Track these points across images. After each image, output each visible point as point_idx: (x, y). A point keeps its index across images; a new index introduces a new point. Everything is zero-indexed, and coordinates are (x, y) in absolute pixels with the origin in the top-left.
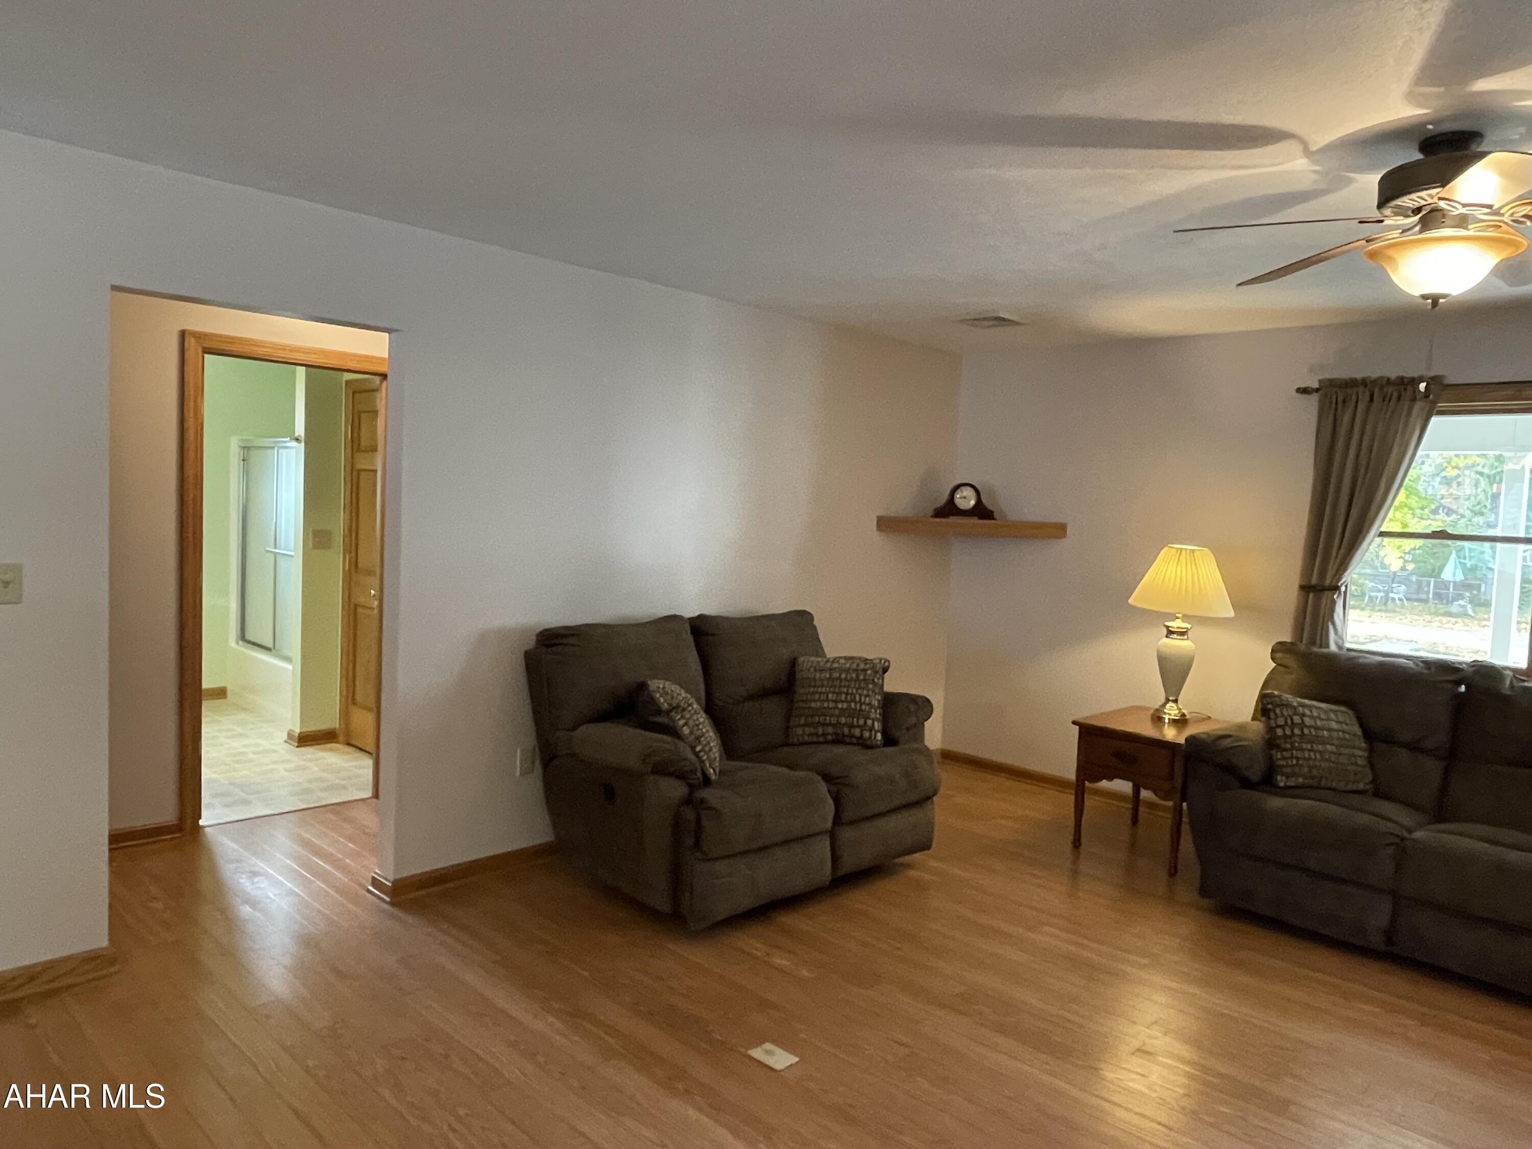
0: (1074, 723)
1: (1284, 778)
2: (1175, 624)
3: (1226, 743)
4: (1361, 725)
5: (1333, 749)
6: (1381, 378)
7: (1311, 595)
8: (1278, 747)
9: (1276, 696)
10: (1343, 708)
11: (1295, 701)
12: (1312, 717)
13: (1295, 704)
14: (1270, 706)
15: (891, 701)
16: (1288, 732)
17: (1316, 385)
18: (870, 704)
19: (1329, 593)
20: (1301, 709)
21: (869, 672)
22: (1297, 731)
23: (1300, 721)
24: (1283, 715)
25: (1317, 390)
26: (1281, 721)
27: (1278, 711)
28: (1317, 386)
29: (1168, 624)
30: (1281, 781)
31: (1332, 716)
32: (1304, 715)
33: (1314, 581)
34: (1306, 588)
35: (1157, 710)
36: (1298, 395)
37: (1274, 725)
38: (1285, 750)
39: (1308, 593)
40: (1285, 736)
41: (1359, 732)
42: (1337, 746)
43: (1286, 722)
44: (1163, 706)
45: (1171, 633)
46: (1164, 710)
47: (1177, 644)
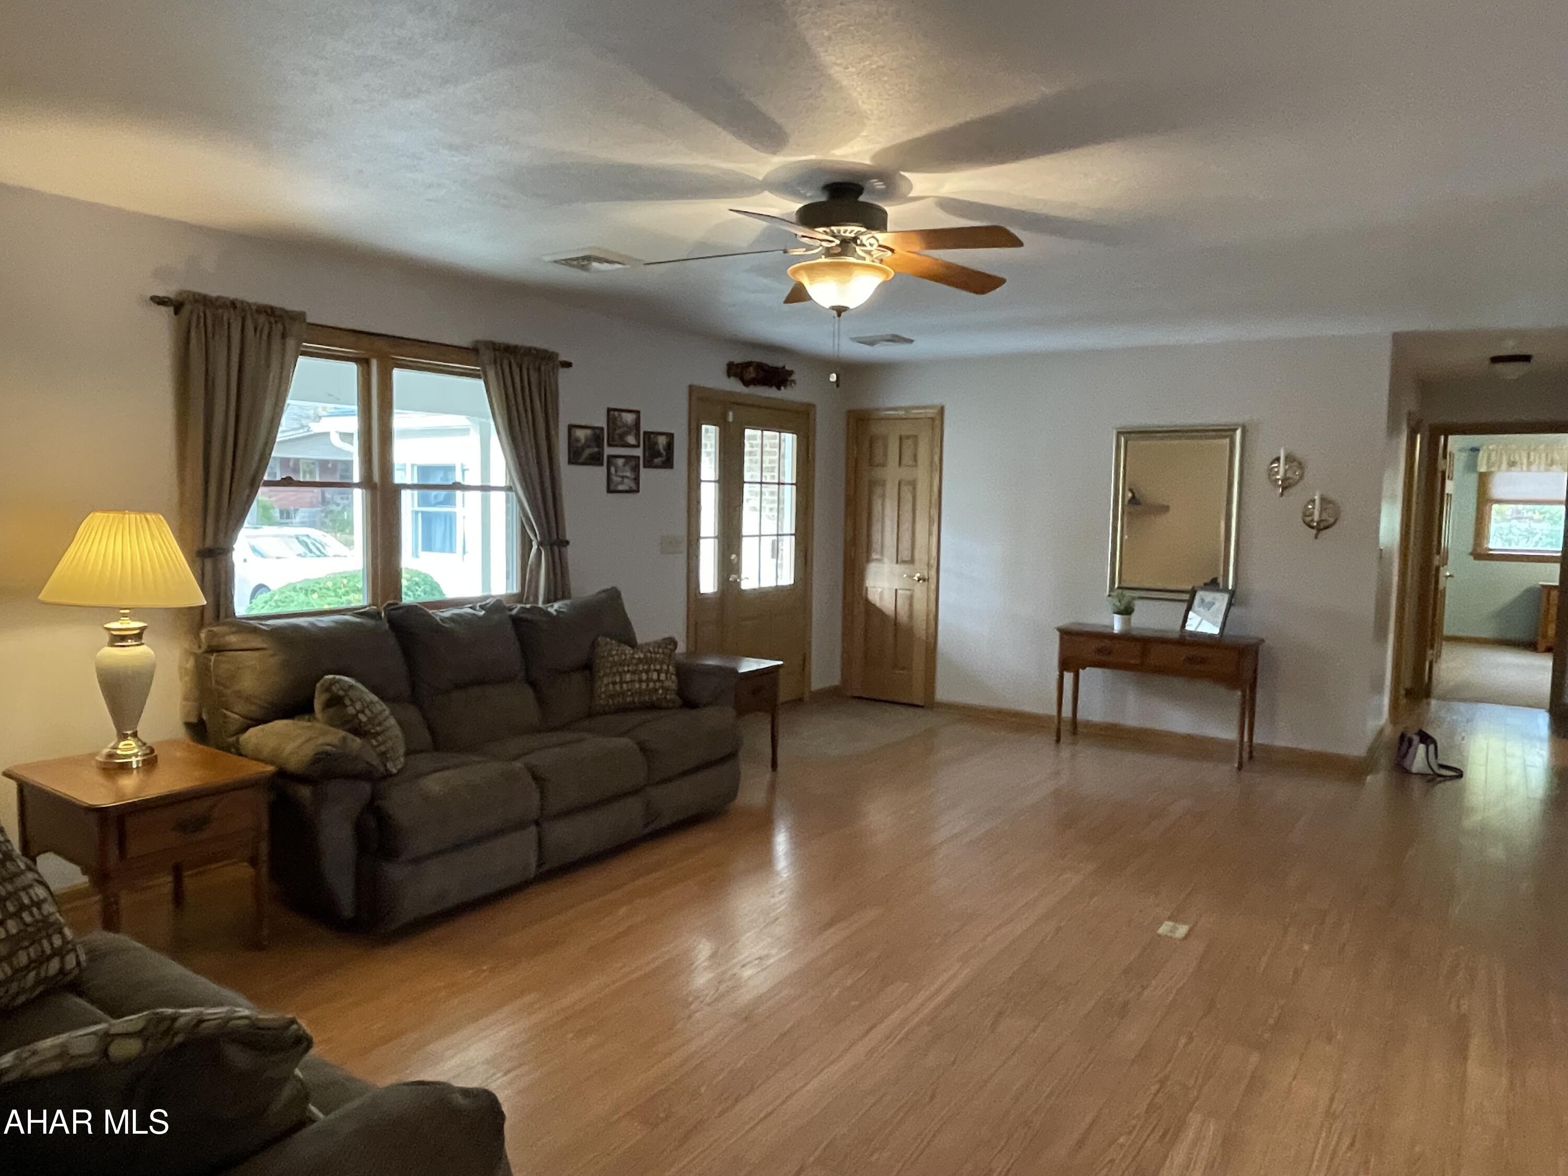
1: (392, 763)
7: (208, 561)
8: (367, 734)
9: (339, 680)
22: (375, 710)
23: (369, 700)
24: (357, 699)
25: (177, 303)
28: (177, 298)
29: (110, 626)
33: (209, 543)
39: (204, 558)
44: (115, 748)
45: (118, 639)
46: (119, 752)
47: (133, 653)
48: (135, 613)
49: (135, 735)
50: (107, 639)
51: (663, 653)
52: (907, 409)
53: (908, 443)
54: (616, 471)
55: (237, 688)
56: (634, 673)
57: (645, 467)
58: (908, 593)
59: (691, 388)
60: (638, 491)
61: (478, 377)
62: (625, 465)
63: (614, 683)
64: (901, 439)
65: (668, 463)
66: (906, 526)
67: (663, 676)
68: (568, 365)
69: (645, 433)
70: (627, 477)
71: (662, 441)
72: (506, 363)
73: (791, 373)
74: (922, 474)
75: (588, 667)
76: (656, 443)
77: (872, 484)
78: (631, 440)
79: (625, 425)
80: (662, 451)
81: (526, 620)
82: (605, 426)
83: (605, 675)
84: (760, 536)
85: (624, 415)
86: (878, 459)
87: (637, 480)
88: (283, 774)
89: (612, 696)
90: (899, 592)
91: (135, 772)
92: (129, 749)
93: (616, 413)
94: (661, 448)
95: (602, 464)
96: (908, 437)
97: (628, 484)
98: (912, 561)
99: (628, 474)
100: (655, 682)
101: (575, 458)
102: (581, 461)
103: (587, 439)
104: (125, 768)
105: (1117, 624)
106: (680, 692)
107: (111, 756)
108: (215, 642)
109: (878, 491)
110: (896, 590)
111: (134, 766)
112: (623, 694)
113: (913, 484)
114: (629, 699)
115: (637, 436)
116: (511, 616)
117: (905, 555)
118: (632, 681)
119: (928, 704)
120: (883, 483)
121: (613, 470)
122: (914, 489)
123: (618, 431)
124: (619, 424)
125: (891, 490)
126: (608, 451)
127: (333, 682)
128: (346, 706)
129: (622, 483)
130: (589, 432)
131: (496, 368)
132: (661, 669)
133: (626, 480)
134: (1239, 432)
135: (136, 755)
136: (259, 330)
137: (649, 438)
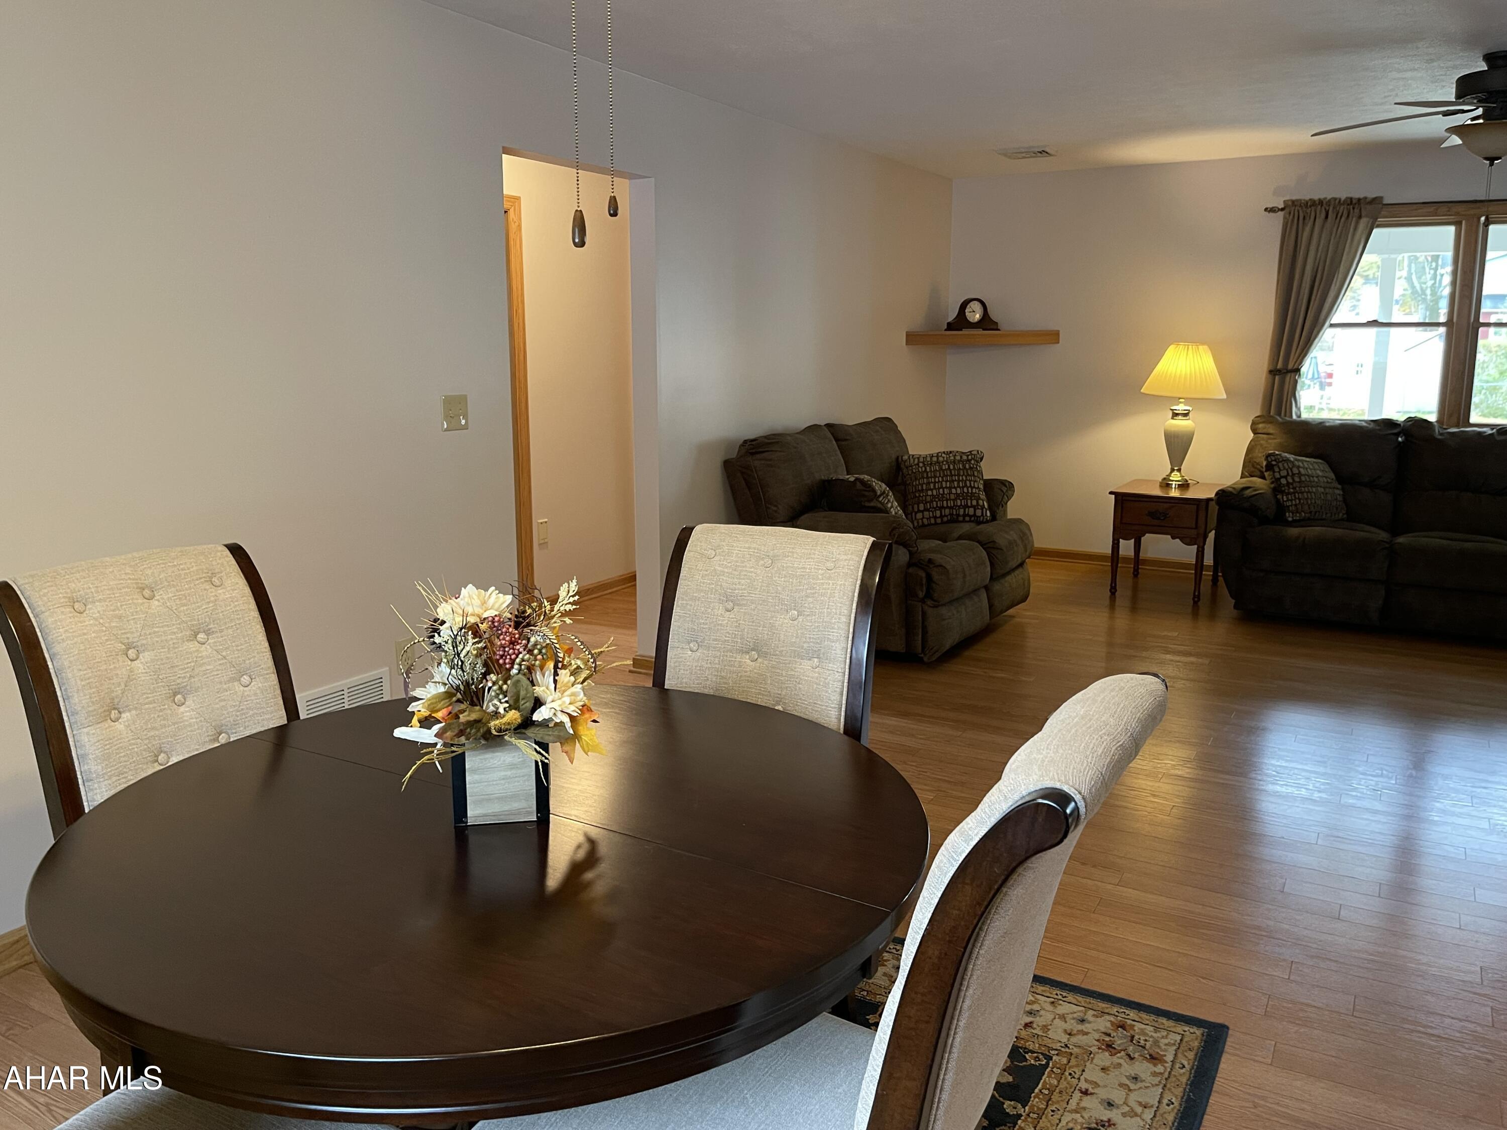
0: (1111, 493)
1: (1291, 514)
2: (1181, 408)
3: (1248, 493)
4: (1334, 470)
5: (1322, 490)
6: (1335, 199)
7: (1277, 378)
8: (1282, 492)
9: (1277, 455)
10: (1320, 461)
11: (1291, 457)
12: (1304, 468)
13: (1292, 459)
14: (1274, 463)
15: (989, 485)
16: (1290, 480)
17: (1281, 206)
18: (978, 488)
19: (1293, 374)
20: (1296, 462)
21: (973, 462)
22: (1297, 479)
23: (1297, 472)
24: (1284, 468)
25: (1282, 209)
26: (1284, 473)
27: (1280, 464)
28: (1283, 206)
29: (1172, 408)
30: (1289, 517)
31: (1316, 467)
32: (1299, 467)
33: (1280, 366)
34: (1273, 372)
35: (1164, 479)
36: (1267, 213)
37: (1279, 477)
38: (1288, 494)
39: (1275, 375)
40: (1288, 484)
41: (1332, 476)
42: (1324, 488)
43: (1288, 473)
44: (1169, 475)
45: (1176, 415)
46: (1170, 478)
47: (1181, 424)
49: (1179, 470)
50: (1171, 414)
127: (1270, 455)
128: (1275, 472)
135: (1177, 481)
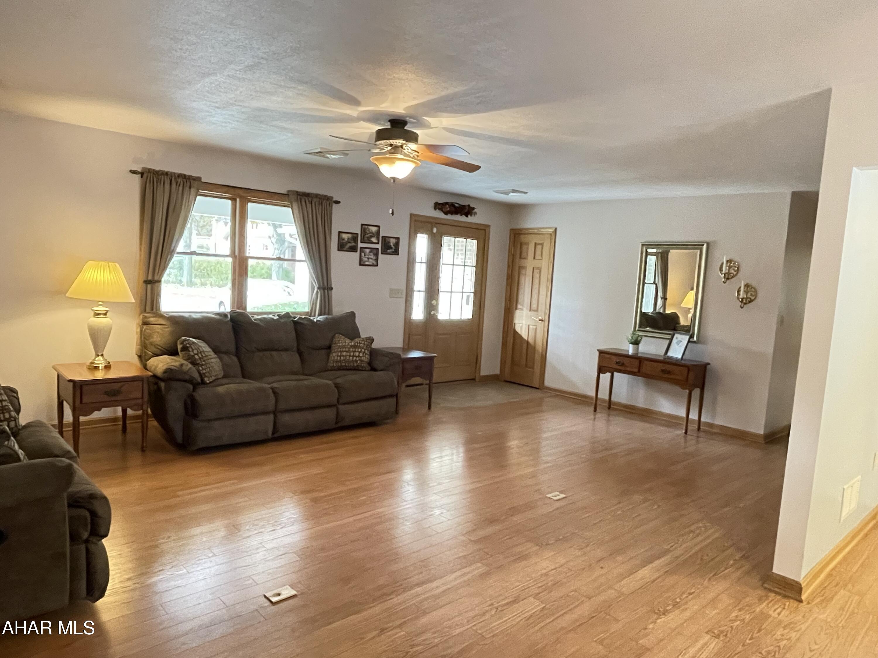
7: (149, 286)
9: (188, 340)
13: (196, 342)
17: (139, 170)
23: (202, 350)
24: (195, 349)
25: (140, 173)
29: (94, 309)
30: (207, 380)
33: (150, 278)
39: (147, 284)
44: (94, 360)
45: (97, 314)
46: (95, 362)
47: (102, 321)
48: (105, 304)
49: (102, 355)
50: (93, 314)
51: (364, 344)
52: (538, 229)
53: (539, 247)
54: (365, 255)
55: (151, 340)
56: (347, 352)
57: (382, 253)
58: (535, 327)
59: (411, 215)
60: (377, 266)
61: (288, 207)
62: (370, 252)
63: (338, 356)
64: (535, 244)
65: (396, 252)
66: (535, 291)
67: (361, 355)
68: (338, 202)
69: (383, 237)
70: (371, 258)
71: (393, 241)
72: (303, 201)
73: (474, 209)
74: (544, 264)
75: (329, 348)
76: (389, 242)
77: (521, 268)
78: (374, 240)
79: (372, 233)
80: (393, 246)
81: (301, 323)
82: (359, 233)
83: (335, 352)
84: (451, 292)
85: (371, 227)
86: (524, 255)
87: (377, 260)
88: (155, 376)
89: (337, 362)
90: (531, 327)
91: (100, 371)
92: (100, 362)
93: (366, 227)
94: (392, 244)
95: (357, 251)
96: (539, 244)
97: (371, 262)
98: (537, 310)
99: (372, 257)
100: (357, 357)
101: (341, 247)
102: (345, 249)
103: (348, 239)
104: (97, 368)
105: (631, 350)
106: (370, 363)
107: (92, 363)
108: (146, 320)
109: (523, 272)
110: (529, 326)
111: (100, 368)
112: (340, 361)
113: (540, 269)
114: (343, 364)
115: (378, 238)
116: (293, 321)
117: (534, 306)
118: (346, 356)
119: (541, 387)
120: (524, 268)
121: (363, 254)
122: (540, 271)
123: (367, 236)
124: (368, 232)
125: (529, 271)
126: (360, 245)
127: (185, 340)
128: (189, 351)
129: (368, 261)
130: (350, 235)
131: (298, 204)
132: (361, 351)
133: (370, 260)
134: (705, 247)
135: (101, 364)
136: (178, 184)
137: (385, 239)
